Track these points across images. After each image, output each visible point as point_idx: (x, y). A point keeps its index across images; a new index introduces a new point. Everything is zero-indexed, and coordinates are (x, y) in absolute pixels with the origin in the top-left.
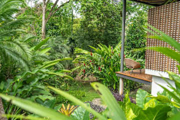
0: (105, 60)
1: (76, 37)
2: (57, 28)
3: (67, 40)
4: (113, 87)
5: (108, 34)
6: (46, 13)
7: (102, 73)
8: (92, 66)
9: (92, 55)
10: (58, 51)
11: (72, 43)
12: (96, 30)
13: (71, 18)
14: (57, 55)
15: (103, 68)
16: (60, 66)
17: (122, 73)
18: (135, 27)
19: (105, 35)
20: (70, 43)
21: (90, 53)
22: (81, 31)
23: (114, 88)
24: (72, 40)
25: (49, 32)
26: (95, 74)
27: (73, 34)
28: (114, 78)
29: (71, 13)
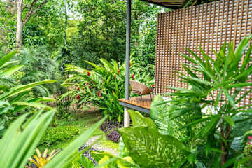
0: (108, 81)
1: (72, 47)
2: (40, 34)
3: (59, 51)
4: (117, 120)
5: (118, 44)
6: (22, 11)
7: (102, 100)
8: (89, 91)
9: (89, 74)
10: (40, 69)
11: (66, 57)
12: (101, 37)
13: (64, 20)
14: (39, 74)
15: (105, 93)
16: (43, 90)
17: (127, 101)
18: (152, 35)
19: (114, 45)
20: (63, 56)
21: (87, 71)
22: (79, 39)
23: (120, 121)
24: (65, 52)
25: (29, 39)
26: (94, 102)
27: (67, 43)
28: (119, 106)
29: (64, 12)
